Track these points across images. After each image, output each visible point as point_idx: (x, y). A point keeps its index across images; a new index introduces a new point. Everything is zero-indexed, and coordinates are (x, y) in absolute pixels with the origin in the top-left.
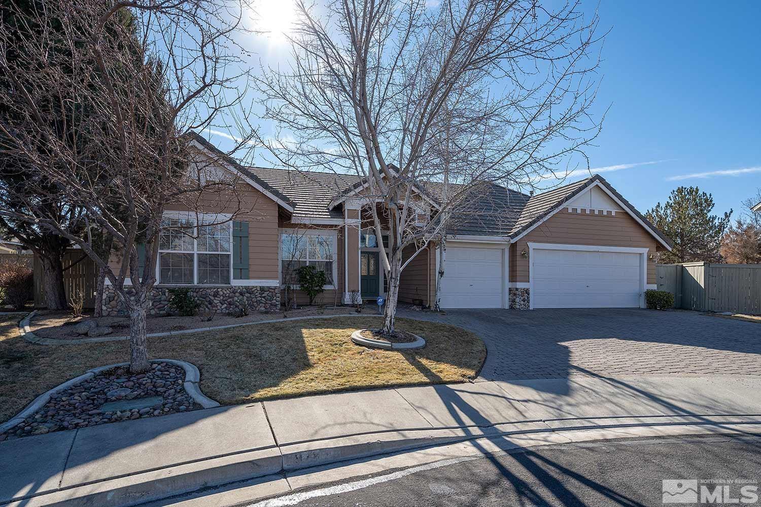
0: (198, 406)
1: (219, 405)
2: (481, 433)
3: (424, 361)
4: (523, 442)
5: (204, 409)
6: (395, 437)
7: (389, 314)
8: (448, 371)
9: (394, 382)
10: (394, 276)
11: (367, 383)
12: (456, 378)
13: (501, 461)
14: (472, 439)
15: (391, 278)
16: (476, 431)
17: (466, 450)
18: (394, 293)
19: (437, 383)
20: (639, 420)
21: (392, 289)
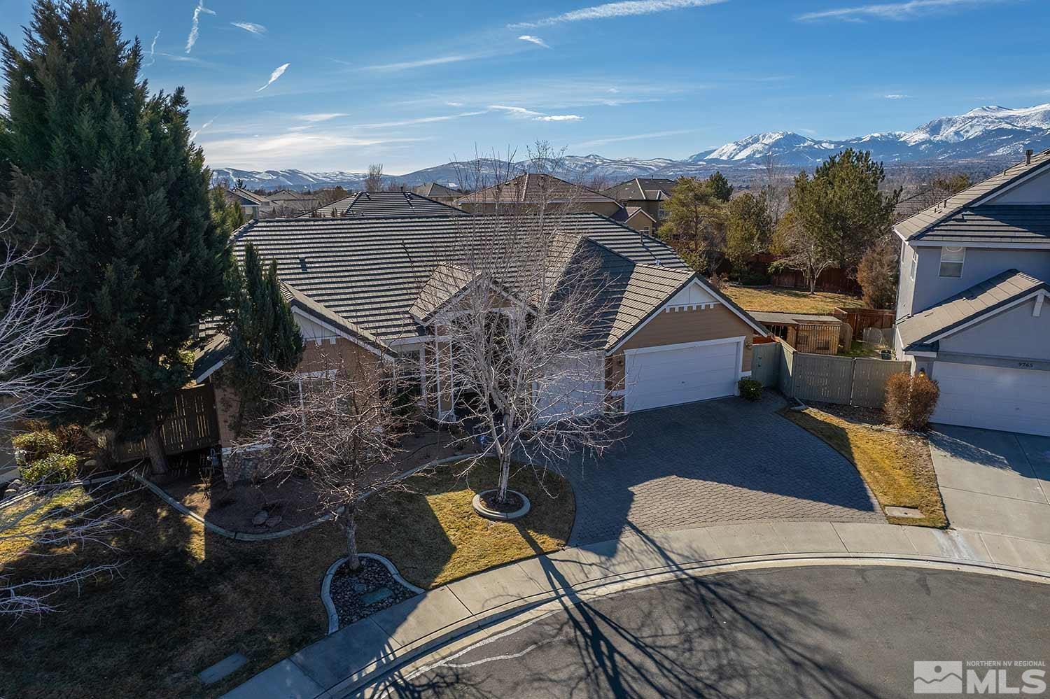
0: (415, 594)
1: (424, 591)
2: (564, 593)
3: (532, 533)
4: (583, 597)
5: (417, 595)
6: (521, 603)
7: (503, 488)
8: (547, 542)
9: (516, 557)
10: (506, 460)
11: (500, 562)
12: (554, 547)
13: (571, 611)
14: (559, 597)
15: (504, 461)
16: (562, 592)
17: (556, 605)
18: (506, 472)
19: (541, 554)
20: (646, 573)
21: (504, 469)
